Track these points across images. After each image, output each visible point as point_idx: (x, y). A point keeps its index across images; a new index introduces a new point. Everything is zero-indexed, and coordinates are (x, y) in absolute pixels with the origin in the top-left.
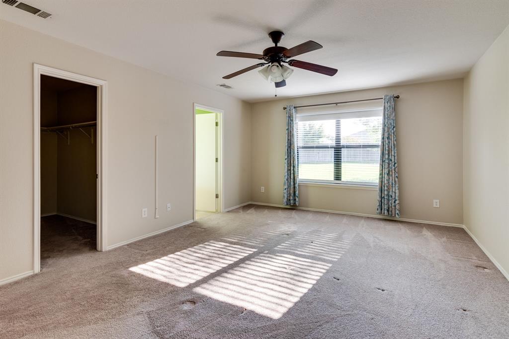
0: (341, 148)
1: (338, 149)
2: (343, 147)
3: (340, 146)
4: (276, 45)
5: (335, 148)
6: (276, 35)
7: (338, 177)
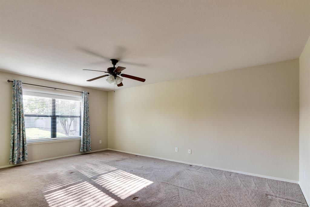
0: (56, 117)
1: (54, 118)
2: (58, 116)
3: (55, 115)
4: (114, 66)
5: (52, 117)
6: (114, 61)
7: (54, 135)
